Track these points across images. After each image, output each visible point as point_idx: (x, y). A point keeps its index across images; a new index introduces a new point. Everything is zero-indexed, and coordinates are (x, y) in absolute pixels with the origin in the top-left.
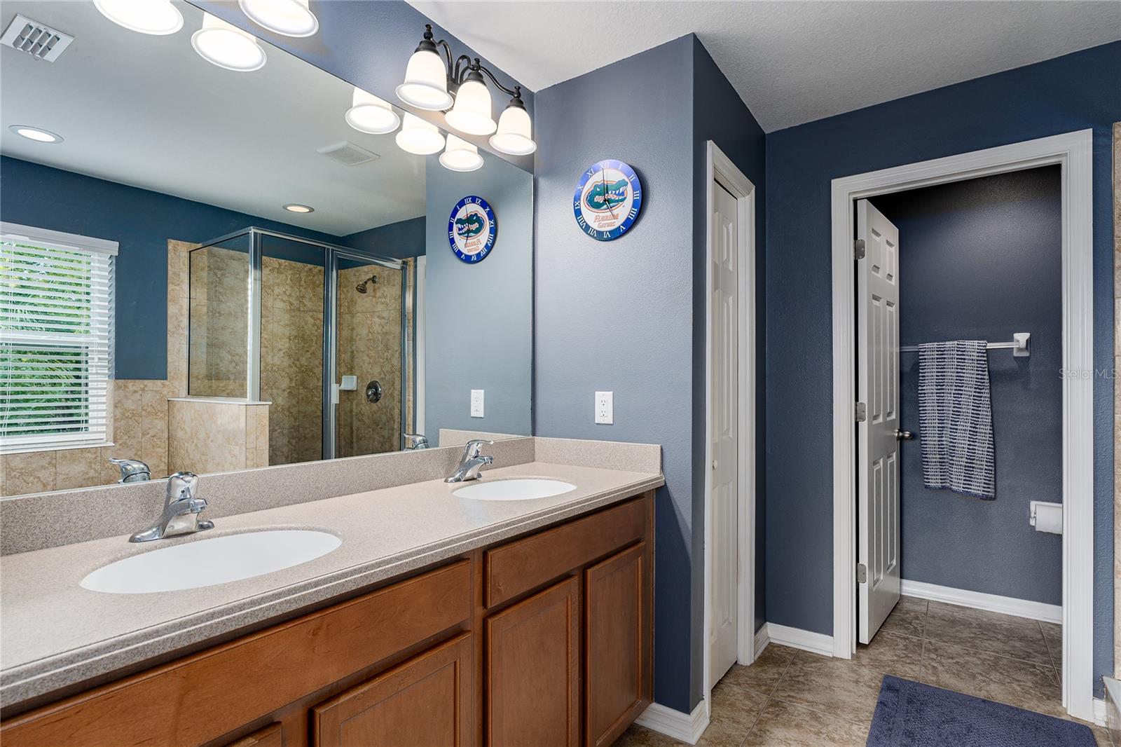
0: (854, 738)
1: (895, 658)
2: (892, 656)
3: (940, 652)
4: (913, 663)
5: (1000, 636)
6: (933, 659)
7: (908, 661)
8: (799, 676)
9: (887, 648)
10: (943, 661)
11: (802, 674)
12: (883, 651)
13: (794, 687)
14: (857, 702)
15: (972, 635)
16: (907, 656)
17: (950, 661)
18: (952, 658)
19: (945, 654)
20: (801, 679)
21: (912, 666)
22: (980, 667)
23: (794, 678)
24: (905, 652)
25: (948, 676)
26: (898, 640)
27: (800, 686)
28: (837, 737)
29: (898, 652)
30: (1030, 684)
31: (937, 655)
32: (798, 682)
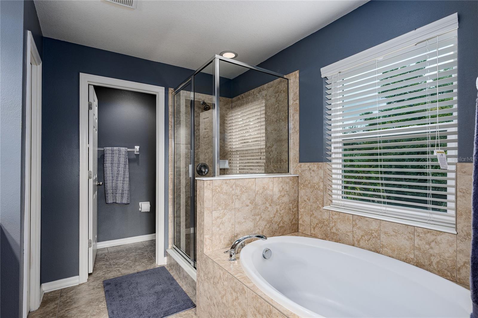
0: (101, 309)
1: (104, 273)
2: (102, 273)
3: (118, 264)
4: (111, 272)
5: (133, 251)
6: (117, 267)
7: (109, 272)
8: (67, 300)
9: (99, 271)
10: (120, 266)
11: (68, 298)
12: (98, 272)
13: (66, 305)
14: (97, 296)
15: (126, 254)
16: (108, 270)
17: (122, 265)
18: (123, 264)
19: (120, 264)
20: (68, 301)
21: (111, 273)
22: (132, 263)
23: (65, 302)
24: (106, 269)
25: (124, 270)
26: (102, 266)
27: (69, 304)
28: (95, 313)
29: (104, 271)
30: (147, 262)
31: (117, 265)
32: (68, 302)
